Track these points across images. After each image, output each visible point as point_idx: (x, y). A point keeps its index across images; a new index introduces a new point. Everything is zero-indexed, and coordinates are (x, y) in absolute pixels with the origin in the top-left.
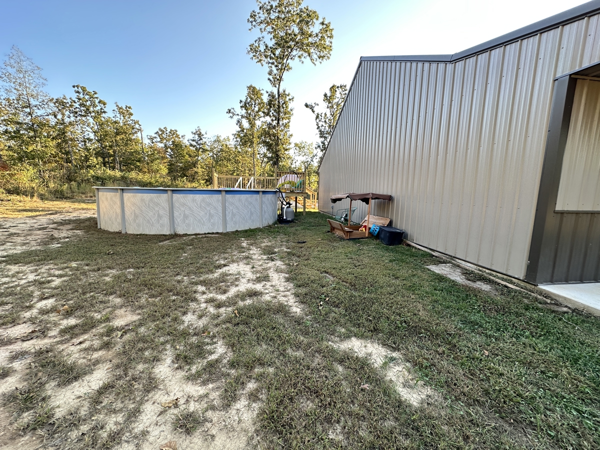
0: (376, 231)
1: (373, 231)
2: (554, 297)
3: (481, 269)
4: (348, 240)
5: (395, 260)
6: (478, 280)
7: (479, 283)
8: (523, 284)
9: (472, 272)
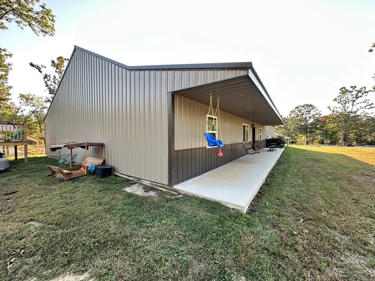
0: (92, 169)
1: (90, 169)
2: (178, 191)
3: (152, 183)
4: (67, 180)
5: (102, 190)
6: (150, 190)
7: (150, 192)
8: (168, 187)
9: (148, 186)
